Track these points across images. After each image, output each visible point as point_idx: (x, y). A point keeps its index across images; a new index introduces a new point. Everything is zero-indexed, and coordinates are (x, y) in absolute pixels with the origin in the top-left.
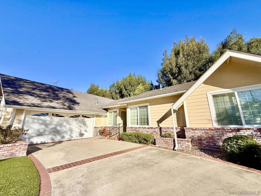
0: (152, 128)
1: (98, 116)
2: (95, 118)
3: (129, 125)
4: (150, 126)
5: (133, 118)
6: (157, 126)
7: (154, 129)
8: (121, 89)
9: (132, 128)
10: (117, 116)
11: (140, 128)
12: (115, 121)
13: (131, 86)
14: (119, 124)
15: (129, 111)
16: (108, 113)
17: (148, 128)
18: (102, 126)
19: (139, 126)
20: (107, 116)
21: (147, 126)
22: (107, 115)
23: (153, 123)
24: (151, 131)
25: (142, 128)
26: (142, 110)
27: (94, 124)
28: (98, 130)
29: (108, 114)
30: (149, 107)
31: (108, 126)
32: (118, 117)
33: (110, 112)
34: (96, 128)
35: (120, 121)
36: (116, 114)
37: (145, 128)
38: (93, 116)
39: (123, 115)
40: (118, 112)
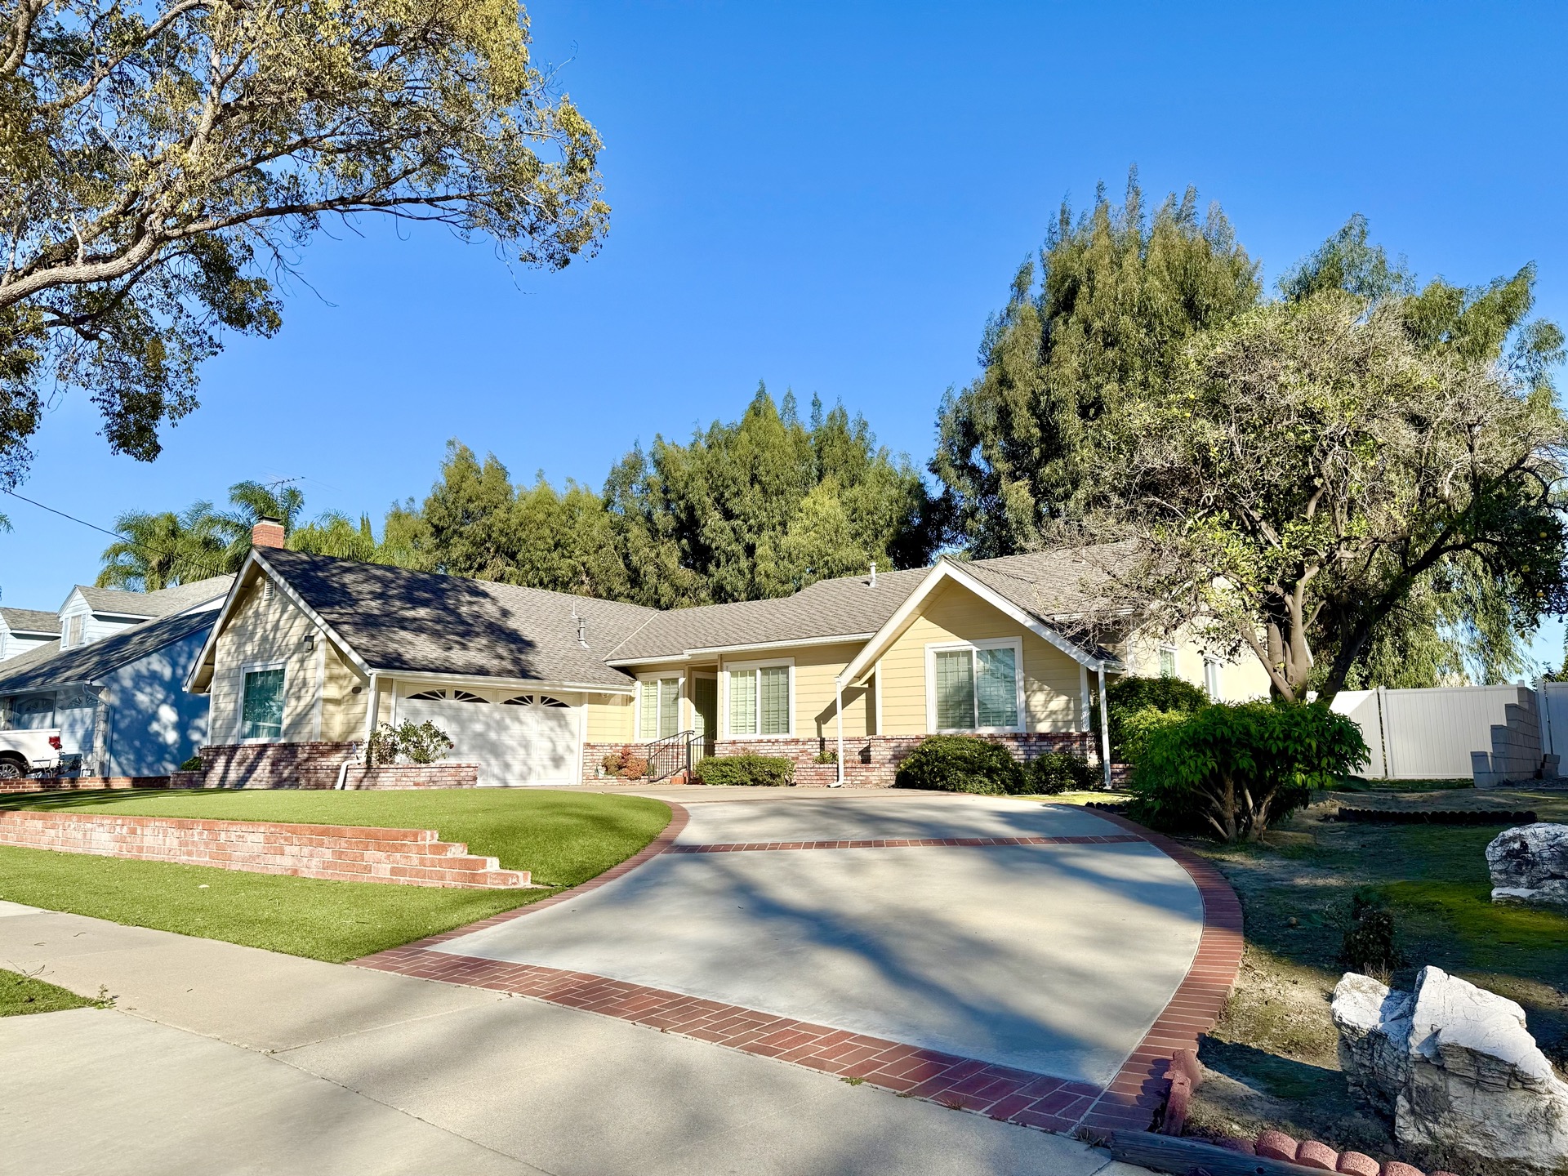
0: (797, 741)
1: (597, 699)
2: (586, 706)
3: (725, 731)
4: (793, 735)
5: (741, 709)
6: (814, 735)
7: (804, 743)
8: (690, 509)
9: (734, 743)
10: (677, 699)
11: (761, 741)
12: (670, 718)
13: (764, 491)
14: (688, 733)
15: (725, 681)
16: (638, 684)
17: (786, 743)
18: (613, 741)
19: (758, 736)
20: (631, 699)
21: (782, 737)
22: (631, 694)
23: (802, 726)
24: (792, 751)
25: (769, 741)
26: (773, 678)
27: (584, 731)
28: (599, 756)
29: (638, 688)
30: (793, 670)
31: (637, 740)
32: (681, 700)
33: (645, 683)
34: (593, 747)
35: (690, 718)
36: (673, 689)
37: (777, 741)
38: (579, 699)
39: (705, 697)
40: (682, 680)
